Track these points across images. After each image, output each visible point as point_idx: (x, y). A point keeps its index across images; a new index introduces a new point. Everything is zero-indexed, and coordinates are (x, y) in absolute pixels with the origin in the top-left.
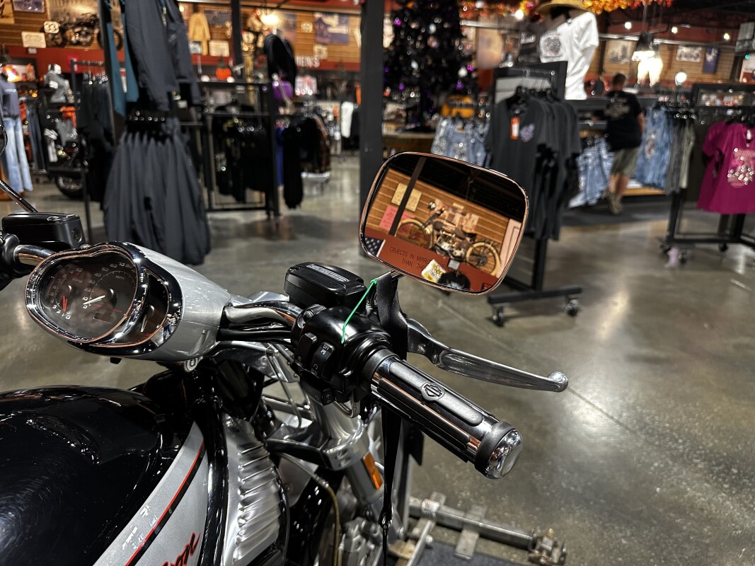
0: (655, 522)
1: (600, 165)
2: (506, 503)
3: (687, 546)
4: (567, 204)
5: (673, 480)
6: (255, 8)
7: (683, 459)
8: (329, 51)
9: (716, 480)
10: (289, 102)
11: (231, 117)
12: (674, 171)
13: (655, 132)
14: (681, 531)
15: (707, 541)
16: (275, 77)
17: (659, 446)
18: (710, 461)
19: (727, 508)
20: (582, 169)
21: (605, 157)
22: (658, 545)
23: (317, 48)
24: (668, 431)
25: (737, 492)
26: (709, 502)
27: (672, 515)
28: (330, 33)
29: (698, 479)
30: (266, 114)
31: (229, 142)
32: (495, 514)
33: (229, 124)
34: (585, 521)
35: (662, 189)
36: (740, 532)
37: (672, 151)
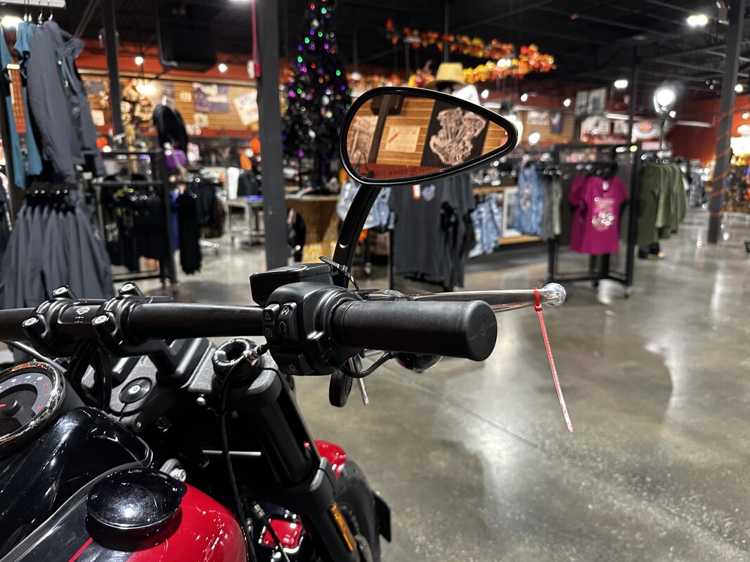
0: (594, 536)
1: (492, 219)
2: (460, 541)
3: (625, 554)
4: (467, 254)
5: (600, 496)
6: (131, 78)
7: (605, 476)
8: (210, 119)
9: (636, 491)
10: (183, 170)
11: (121, 187)
12: (547, 220)
13: (528, 187)
14: (618, 541)
15: (641, 546)
16: (168, 146)
17: (582, 467)
18: (627, 473)
19: (650, 514)
20: (477, 222)
21: (496, 210)
22: (601, 557)
23: (197, 116)
24: (586, 452)
25: (656, 498)
26: (635, 511)
27: (607, 527)
28: (209, 103)
29: (622, 492)
30: (159, 182)
31: (119, 211)
32: (453, 554)
33: (120, 193)
34: (534, 546)
35: (538, 236)
36: (664, 533)
37: (544, 203)
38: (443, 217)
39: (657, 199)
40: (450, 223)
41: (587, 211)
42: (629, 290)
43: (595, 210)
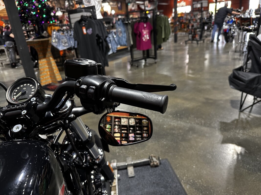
0: (169, 134)
1: (114, 39)
3: (179, 137)
5: (167, 123)
9: (176, 119)
12: (128, 40)
13: (120, 28)
14: (176, 134)
15: (182, 134)
18: (172, 114)
19: (182, 124)
20: (109, 41)
25: (182, 119)
26: (177, 124)
27: (171, 131)
29: (172, 120)
35: (126, 46)
36: (187, 129)
37: (126, 33)
38: (97, 40)
39: (162, 28)
40: (100, 42)
41: (141, 35)
42: (156, 61)
43: (143, 34)
